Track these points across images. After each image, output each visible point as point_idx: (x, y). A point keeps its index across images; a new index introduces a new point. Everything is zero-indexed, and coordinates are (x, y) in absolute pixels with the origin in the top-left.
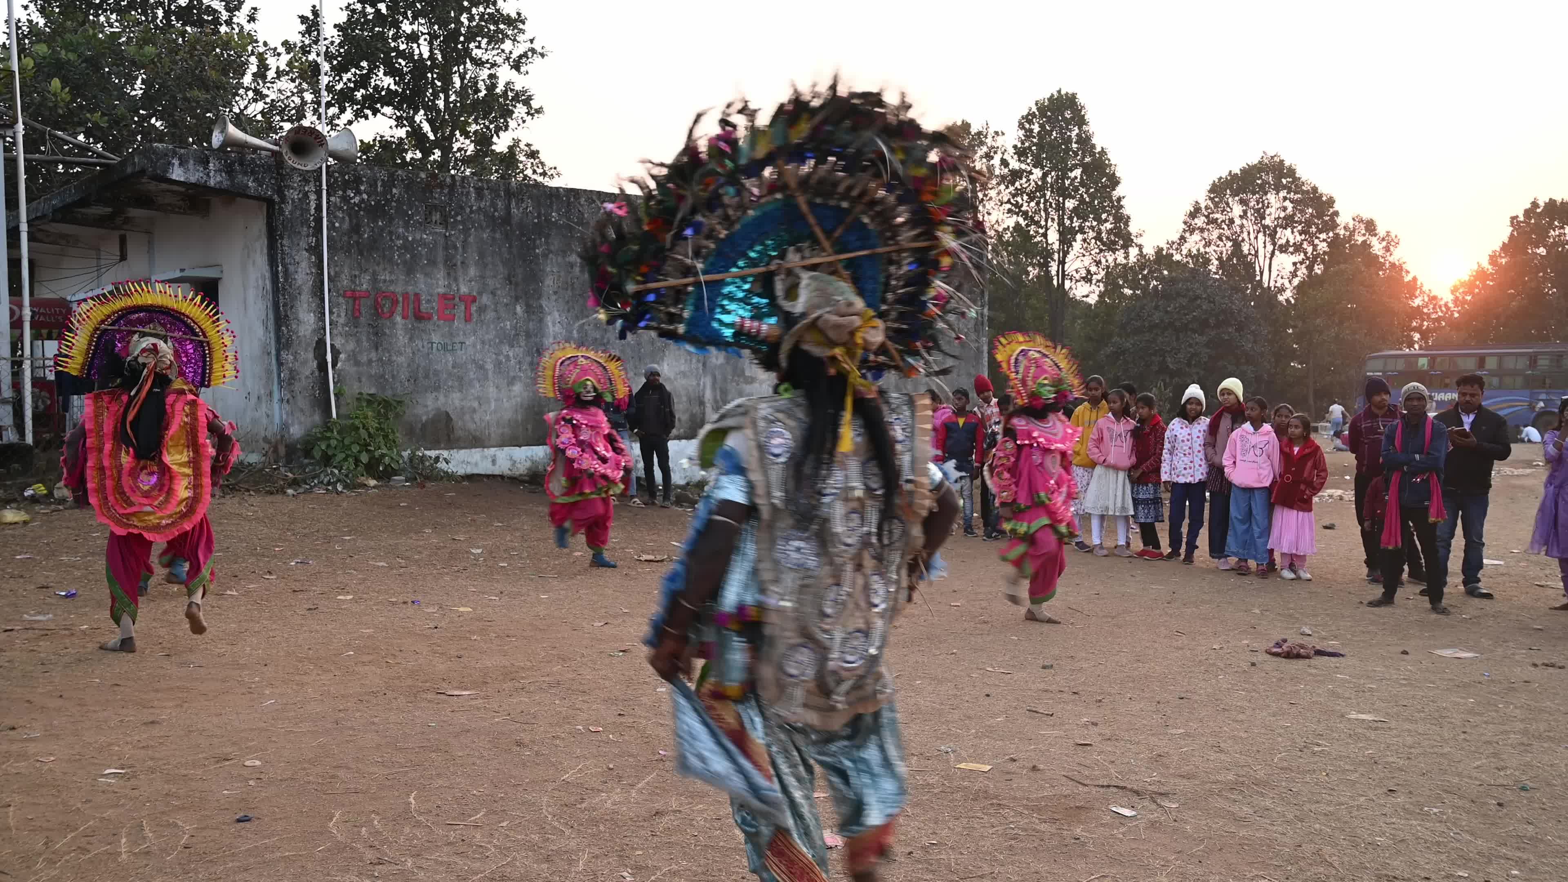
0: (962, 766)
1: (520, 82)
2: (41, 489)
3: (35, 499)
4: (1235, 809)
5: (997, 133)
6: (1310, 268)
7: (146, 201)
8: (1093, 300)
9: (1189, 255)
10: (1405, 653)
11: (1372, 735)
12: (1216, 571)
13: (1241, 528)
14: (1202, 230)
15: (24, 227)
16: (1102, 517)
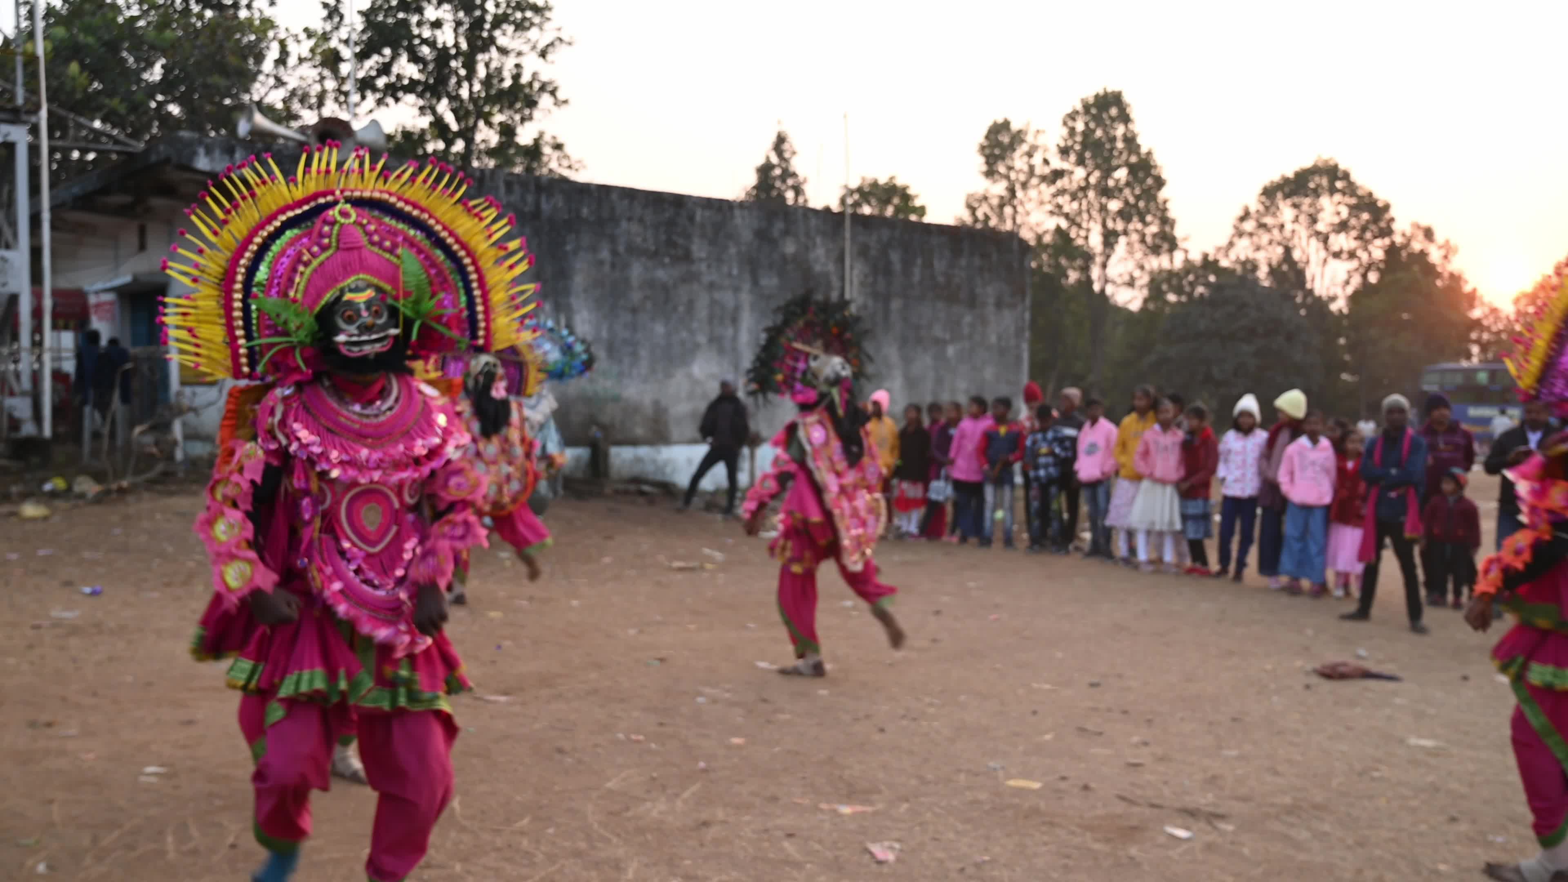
0: (1012, 783)
1: (546, 71)
2: (59, 483)
3: (54, 494)
4: (1293, 833)
5: (1038, 131)
6: (1364, 276)
7: (168, 190)
8: (1135, 306)
9: (1238, 261)
10: (1465, 678)
11: (1433, 761)
12: (1266, 590)
13: (1296, 546)
14: (1251, 235)
15: (46, 216)
16: (1149, 533)
